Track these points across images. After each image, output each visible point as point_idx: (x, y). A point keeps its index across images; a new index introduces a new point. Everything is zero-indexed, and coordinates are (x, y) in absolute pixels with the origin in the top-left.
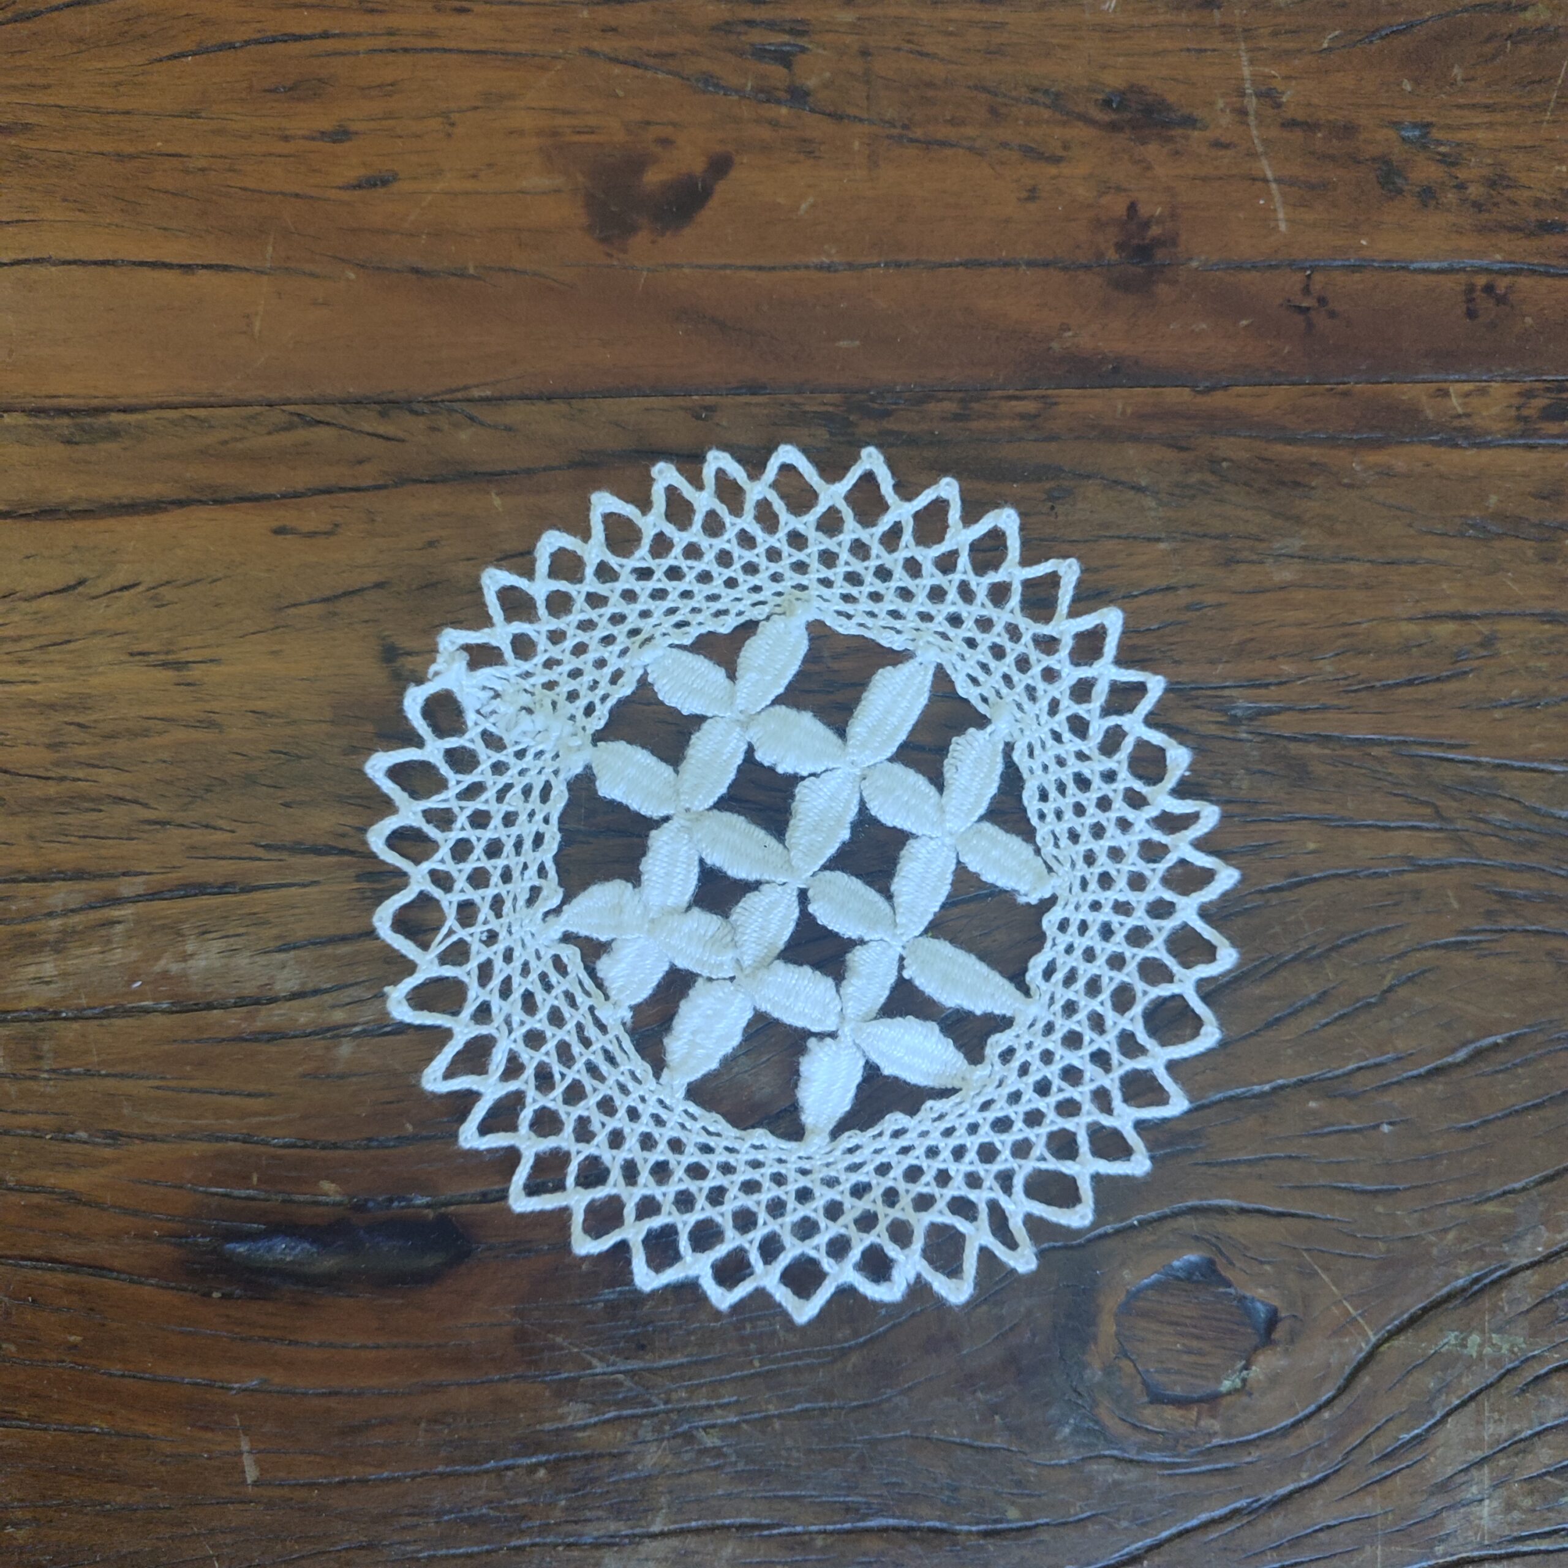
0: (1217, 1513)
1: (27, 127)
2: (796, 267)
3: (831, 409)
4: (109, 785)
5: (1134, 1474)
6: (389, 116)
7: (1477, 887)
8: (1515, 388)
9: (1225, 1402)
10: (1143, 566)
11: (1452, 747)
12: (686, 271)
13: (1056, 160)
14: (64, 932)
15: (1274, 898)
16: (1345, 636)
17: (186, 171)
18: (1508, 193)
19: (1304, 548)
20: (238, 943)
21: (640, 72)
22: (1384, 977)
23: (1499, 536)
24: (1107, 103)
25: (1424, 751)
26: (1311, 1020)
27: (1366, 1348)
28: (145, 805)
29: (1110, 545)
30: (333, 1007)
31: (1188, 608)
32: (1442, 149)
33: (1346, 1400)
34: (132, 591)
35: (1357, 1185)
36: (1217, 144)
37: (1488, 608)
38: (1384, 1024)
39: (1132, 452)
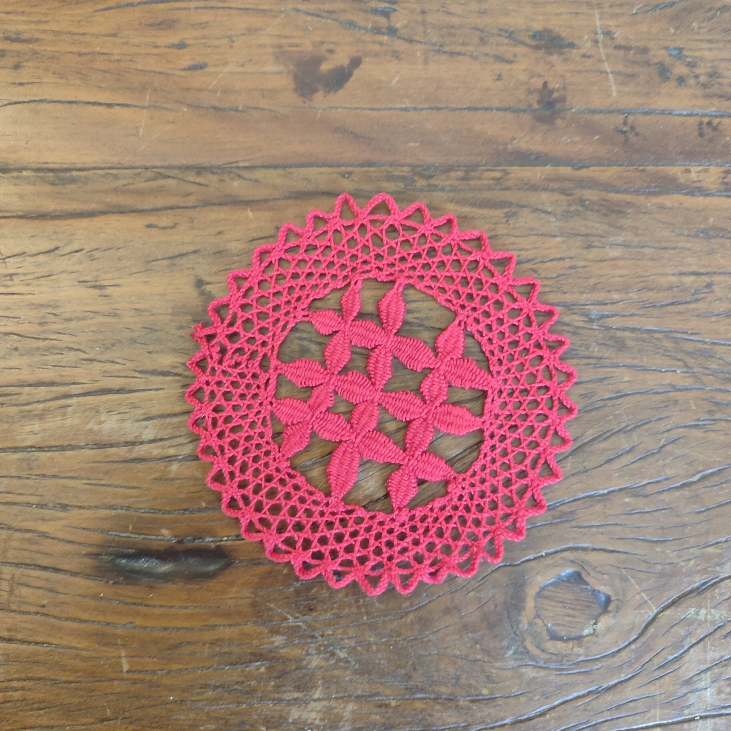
0: (581, 693)
1: (37, 40)
2: (390, 109)
3: (405, 174)
4: (67, 342)
5: (542, 673)
6: (204, 37)
7: (703, 399)
8: (722, 169)
9: (585, 640)
10: (550, 248)
11: (692, 334)
12: (340, 110)
13: (510, 62)
14: (44, 410)
15: (609, 403)
16: (642, 282)
17: (110, 61)
18: (719, 80)
19: (624, 241)
20: (126, 416)
21: (320, 19)
22: (660, 440)
23: (715, 237)
24: (534, 37)
25: (679, 336)
26: (626, 460)
27: (652, 615)
28: (84, 352)
29: (534, 238)
30: (169, 447)
31: (571, 267)
32: (688, 60)
33: (643, 639)
34: (80, 253)
35: (648, 538)
36: (584, 56)
37: (709, 270)
38: (660, 462)
39: (544, 196)
